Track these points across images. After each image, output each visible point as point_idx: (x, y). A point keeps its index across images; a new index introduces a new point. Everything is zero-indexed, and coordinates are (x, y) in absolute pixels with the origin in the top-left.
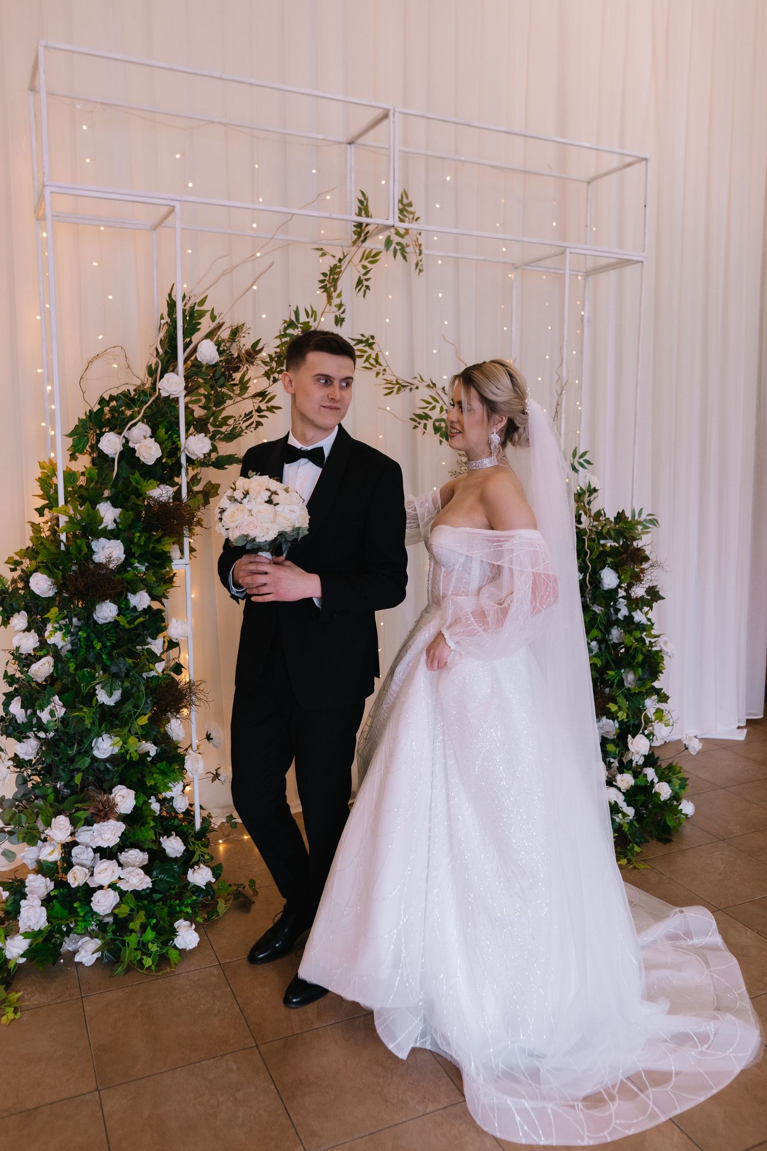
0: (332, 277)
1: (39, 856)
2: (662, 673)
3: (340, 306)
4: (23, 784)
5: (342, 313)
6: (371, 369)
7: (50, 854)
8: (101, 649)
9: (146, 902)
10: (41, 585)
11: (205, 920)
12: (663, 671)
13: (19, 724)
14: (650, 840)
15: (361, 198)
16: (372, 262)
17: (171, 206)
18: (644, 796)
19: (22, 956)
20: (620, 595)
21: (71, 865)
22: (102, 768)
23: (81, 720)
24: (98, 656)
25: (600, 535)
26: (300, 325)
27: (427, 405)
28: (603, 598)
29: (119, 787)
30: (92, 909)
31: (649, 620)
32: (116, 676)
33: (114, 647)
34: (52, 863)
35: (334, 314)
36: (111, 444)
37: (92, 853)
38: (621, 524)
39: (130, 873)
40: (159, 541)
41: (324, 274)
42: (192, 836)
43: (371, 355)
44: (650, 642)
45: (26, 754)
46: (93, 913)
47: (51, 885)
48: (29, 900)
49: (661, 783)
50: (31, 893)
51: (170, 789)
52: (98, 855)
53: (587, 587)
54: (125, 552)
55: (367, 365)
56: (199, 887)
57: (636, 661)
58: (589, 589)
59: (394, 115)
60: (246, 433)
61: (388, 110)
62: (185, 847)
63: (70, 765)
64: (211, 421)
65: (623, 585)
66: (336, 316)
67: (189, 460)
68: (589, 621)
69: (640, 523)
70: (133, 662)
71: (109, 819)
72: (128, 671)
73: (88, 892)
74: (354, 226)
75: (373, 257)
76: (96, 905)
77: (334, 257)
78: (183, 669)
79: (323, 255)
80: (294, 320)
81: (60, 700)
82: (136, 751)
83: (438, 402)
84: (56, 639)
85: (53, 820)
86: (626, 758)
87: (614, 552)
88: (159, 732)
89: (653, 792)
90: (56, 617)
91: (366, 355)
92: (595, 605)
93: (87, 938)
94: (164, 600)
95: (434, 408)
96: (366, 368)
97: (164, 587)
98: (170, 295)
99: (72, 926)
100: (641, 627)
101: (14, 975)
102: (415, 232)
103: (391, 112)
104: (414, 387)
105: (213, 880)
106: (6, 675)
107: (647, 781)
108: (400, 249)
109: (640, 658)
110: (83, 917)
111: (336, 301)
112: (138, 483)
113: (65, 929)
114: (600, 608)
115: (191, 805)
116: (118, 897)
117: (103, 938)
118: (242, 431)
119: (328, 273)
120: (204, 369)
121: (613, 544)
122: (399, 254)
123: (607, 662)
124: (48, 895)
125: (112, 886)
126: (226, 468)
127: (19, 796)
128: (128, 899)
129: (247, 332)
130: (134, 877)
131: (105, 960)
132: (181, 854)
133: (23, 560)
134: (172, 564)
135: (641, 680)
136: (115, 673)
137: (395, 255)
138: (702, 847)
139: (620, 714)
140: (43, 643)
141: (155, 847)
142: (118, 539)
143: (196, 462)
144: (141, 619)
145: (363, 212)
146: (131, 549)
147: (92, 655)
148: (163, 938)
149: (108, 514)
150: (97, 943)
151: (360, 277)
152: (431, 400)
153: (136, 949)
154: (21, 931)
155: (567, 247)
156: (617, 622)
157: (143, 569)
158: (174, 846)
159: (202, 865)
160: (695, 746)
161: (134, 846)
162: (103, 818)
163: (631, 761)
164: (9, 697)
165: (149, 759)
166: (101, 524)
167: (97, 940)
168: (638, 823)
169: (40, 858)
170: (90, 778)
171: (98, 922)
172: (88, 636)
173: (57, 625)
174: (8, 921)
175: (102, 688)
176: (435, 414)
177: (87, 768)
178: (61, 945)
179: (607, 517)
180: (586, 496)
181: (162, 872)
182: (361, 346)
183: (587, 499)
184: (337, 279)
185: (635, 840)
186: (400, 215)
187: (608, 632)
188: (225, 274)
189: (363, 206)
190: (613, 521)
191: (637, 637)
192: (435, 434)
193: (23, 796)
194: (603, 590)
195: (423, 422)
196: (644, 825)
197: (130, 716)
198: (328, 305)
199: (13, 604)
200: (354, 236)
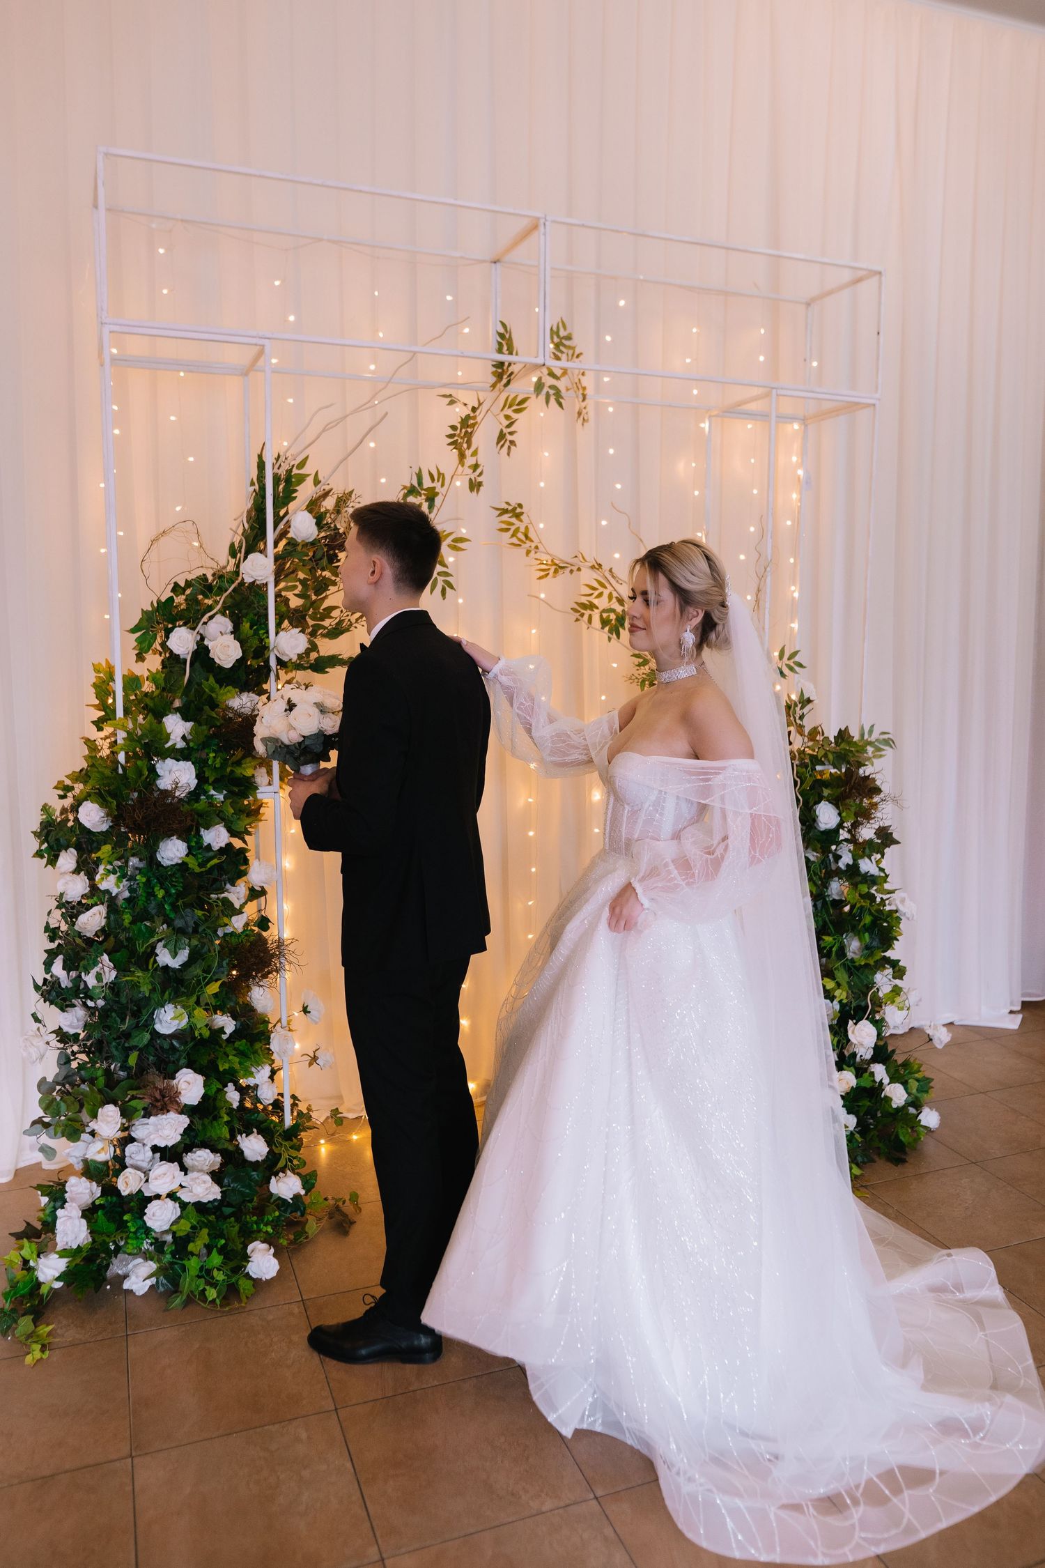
0: (463, 430)
1: (85, 1154)
2: (898, 940)
3: (475, 467)
4: (65, 1063)
5: (478, 476)
6: (520, 545)
7: (99, 1152)
8: (163, 897)
9: (212, 1218)
10: (92, 816)
11: (291, 1243)
12: (898, 938)
13: (63, 989)
14: (877, 1159)
15: (502, 331)
16: (518, 411)
17: (260, 345)
18: (870, 1101)
19: (58, 1279)
20: (841, 838)
21: (124, 1167)
22: (166, 1046)
23: (135, 986)
24: (160, 906)
25: (815, 760)
26: (423, 492)
27: (592, 592)
28: (819, 841)
29: (184, 1070)
30: (145, 1223)
31: (882, 870)
32: (181, 931)
33: (179, 895)
34: (101, 1163)
35: (468, 478)
36: (182, 641)
37: (150, 1153)
38: (843, 746)
39: (193, 1180)
40: (238, 763)
41: (453, 427)
42: (280, 1135)
43: (519, 528)
44: (882, 898)
45: (70, 1026)
46: (148, 1230)
47: (98, 1191)
48: (67, 1210)
49: (893, 1085)
50: (73, 1200)
51: (251, 1074)
52: (158, 1155)
54: (197, 776)
55: (515, 540)
56: (285, 1200)
57: (862, 924)
59: (545, 225)
60: (356, 627)
61: (538, 219)
62: (268, 1149)
63: (125, 1042)
64: (310, 613)
65: (845, 825)
66: (470, 479)
67: (280, 663)
69: (870, 743)
70: (203, 915)
71: (168, 1111)
72: (197, 925)
73: (142, 1201)
74: (493, 366)
75: (518, 405)
76: (151, 1219)
77: (465, 405)
78: (270, 924)
79: (452, 403)
80: (417, 486)
81: (110, 961)
82: (207, 1026)
83: (606, 588)
84: (108, 883)
85: (100, 1110)
86: (848, 1051)
87: (834, 782)
88: (237, 1003)
89: (883, 1096)
90: (109, 857)
91: (513, 528)
93: (140, 1260)
94: (247, 838)
95: (600, 595)
96: (512, 544)
97: (248, 820)
98: (260, 457)
99: (122, 1243)
100: (871, 880)
101: (48, 1302)
102: (576, 372)
103: (542, 221)
104: (575, 568)
105: (303, 1192)
106: (47, 928)
107: (874, 1081)
108: (554, 394)
109: (867, 919)
110: (134, 1233)
111: (470, 461)
112: (212, 690)
113: (112, 1248)
114: (815, 854)
115: (281, 1095)
116: (179, 1210)
117: (159, 1261)
118: (351, 624)
119: (459, 426)
120: (299, 548)
121: (833, 771)
122: (552, 399)
123: (825, 924)
124: (93, 1203)
125: (172, 1196)
126: (327, 672)
127: (60, 1079)
128: (189, 1213)
129: (357, 500)
130: (199, 1184)
131: (161, 1289)
132: (264, 1157)
133: (75, 786)
134: (257, 791)
135: (868, 949)
136: (180, 928)
137: (547, 402)
138: (945, 1171)
139: (837, 993)
140: (94, 888)
141: (231, 1148)
142: (188, 761)
143: (289, 664)
144: (215, 861)
145: (505, 348)
146: (204, 772)
147: (153, 904)
148: (232, 1264)
149: (176, 728)
150: (152, 1266)
151: (502, 431)
152: (596, 585)
153: (199, 1277)
154: (59, 1248)
155: (773, 388)
156: (838, 873)
157: (221, 797)
158: (254, 1147)
159: (289, 1172)
160: (942, 1037)
161: (204, 1145)
162: (161, 1110)
163: (854, 1055)
164: (52, 955)
165: (224, 1037)
166: (167, 742)
167: (151, 1263)
168: (861, 1137)
169: (87, 1156)
170: (151, 1058)
171: (153, 1241)
172: (148, 881)
173: (109, 867)
174: (45, 1234)
175: (165, 946)
177: (147, 1046)
178: (107, 1266)
179: (826, 735)
180: (798, 709)
181: (234, 1181)
182: (506, 517)
183: (799, 712)
184: (472, 432)
185: (855, 1158)
186: (554, 351)
187: (825, 885)
188: (328, 429)
189: (505, 341)
190: (833, 741)
191: (863, 893)
192: (603, 628)
193: (67, 1079)
194: (819, 831)
195: (587, 613)
196: (868, 1139)
197: (199, 982)
198: (460, 466)
199: (61, 839)
200: (492, 379)
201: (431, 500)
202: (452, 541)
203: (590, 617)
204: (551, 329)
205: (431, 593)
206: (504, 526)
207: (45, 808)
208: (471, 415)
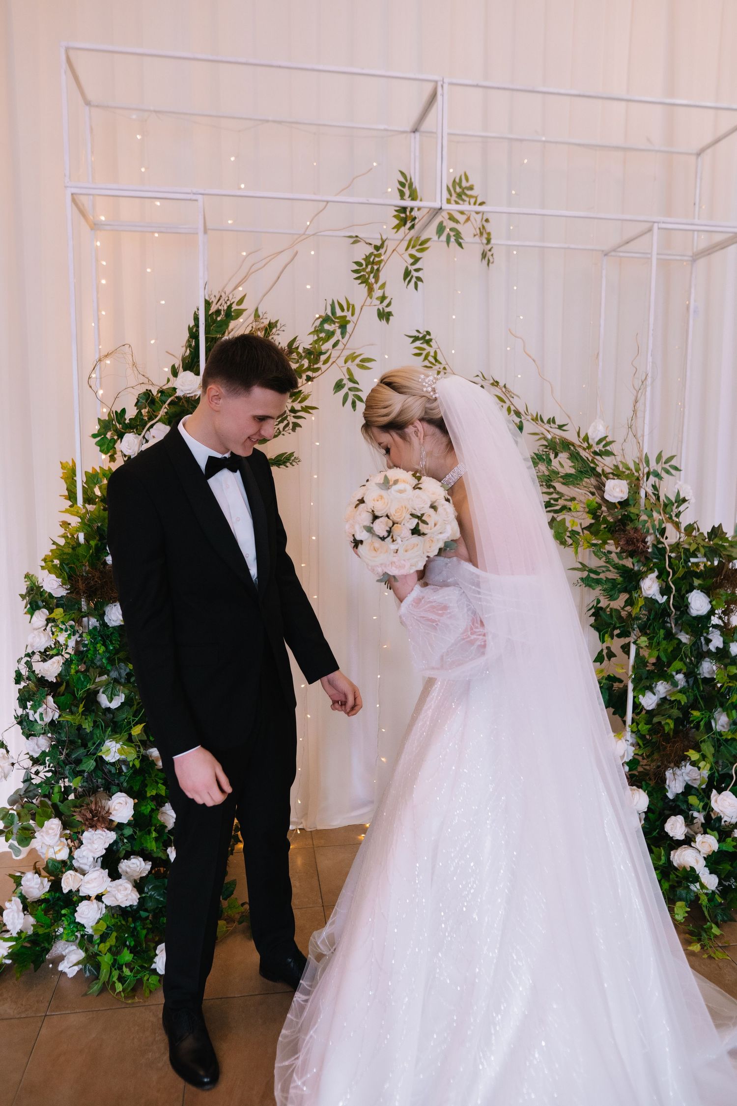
0: (370, 267)
3: (383, 298)
4: (28, 780)
5: (387, 306)
7: (57, 852)
8: (104, 652)
9: (130, 921)
10: (53, 585)
15: (402, 180)
16: (421, 250)
18: (731, 866)
19: (6, 957)
20: (712, 623)
21: (70, 868)
22: (114, 771)
26: (336, 320)
28: (692, 625)
29: (121, 793)
30: (77, 920)
32: (116, 681)
33: (117, 651)
34: (58, 861)
35: (376, 308)
36: (131, 444)
37: (91, 861)
38: (717, 541)
39: (117, 886)
41: (358, 263)
43: (429, 352)
45: (35, 751)
46: (78, 924)
47: (46, 887)
48: (12, 903)
53: (672, 611)
55: (427, 363)
57: (730, 702)
58: (673, 614)
59: (442, 86)
61: (436, 82)
65: (716, 612)
66: (379, 310)
68: (672, 651)
71: (100, 827)
72: (129, 676)
73: (72, 900)
74: (396, 211)
75: (421, 245)
76: (80, 915)
77: (369, 244)
79: (355, 242)
80: (330, 315)
81: (54, 702)
85: (45, 823)
86: (714, 815)
87: (712, 571)
90: (63, 617)
91: (425, 353)
92: (682, 633)
93: (74, 947)
96: (426, 367)
99: (60, 933)
103: (439, 84)
106: (17, 673)
108: (454, 236)
109: (735, 698)
110: (68, 925)
111: (378, 293)
113: (52, 936)
114: (688, 637)
116: (103, 910)
117: (87, 950)
119: (363, 262)
121: (706, 563)
123: (696, 699)
125: (99, 898)
127: (22, 793)
129: (282, 329)
130: (122, 890)
131: (88, 974)
135: (735, 724)
136: (116, 678)
137: (448, 243)
139: (701, 764)
140: (55, 642)
145: (407, 194)
147: (98, 657)
148: (140, 962)
150: (82, 954)
151: (407, 268)
155: (654, 222)
156: (709, 654)
162: (95, 826)
167: (81, 951)
168: (722, 897)
170: (100, 780)
171: (83, 934)
172: (94, 638)
173: (62, 626)
175: (103, 693)
177: (95, 770)
178: (48, 950)
179: (701, 531)
180: (675, 508)
181: (153, 889)
182: (418, 344)
183: (675, 511)
184: (378, 270)
185: (716, 916)
186: (457, 200)
187: (698, 664)
188: (255, 271)
189: (406, 188)
190: (707, 537)
191: (731, 674)
193: (29, 791)
194: (691, 616)
196: (728, 900)
197: (129, 723)
198: (369, 298)
199: (38, 603)
200: (396, 222)
201: (343, 328)
202: (360, 361)
204: (454, 181)
205: (343, 405)
206: (418, 351)
207: (28, 576)
208: (376, 253)
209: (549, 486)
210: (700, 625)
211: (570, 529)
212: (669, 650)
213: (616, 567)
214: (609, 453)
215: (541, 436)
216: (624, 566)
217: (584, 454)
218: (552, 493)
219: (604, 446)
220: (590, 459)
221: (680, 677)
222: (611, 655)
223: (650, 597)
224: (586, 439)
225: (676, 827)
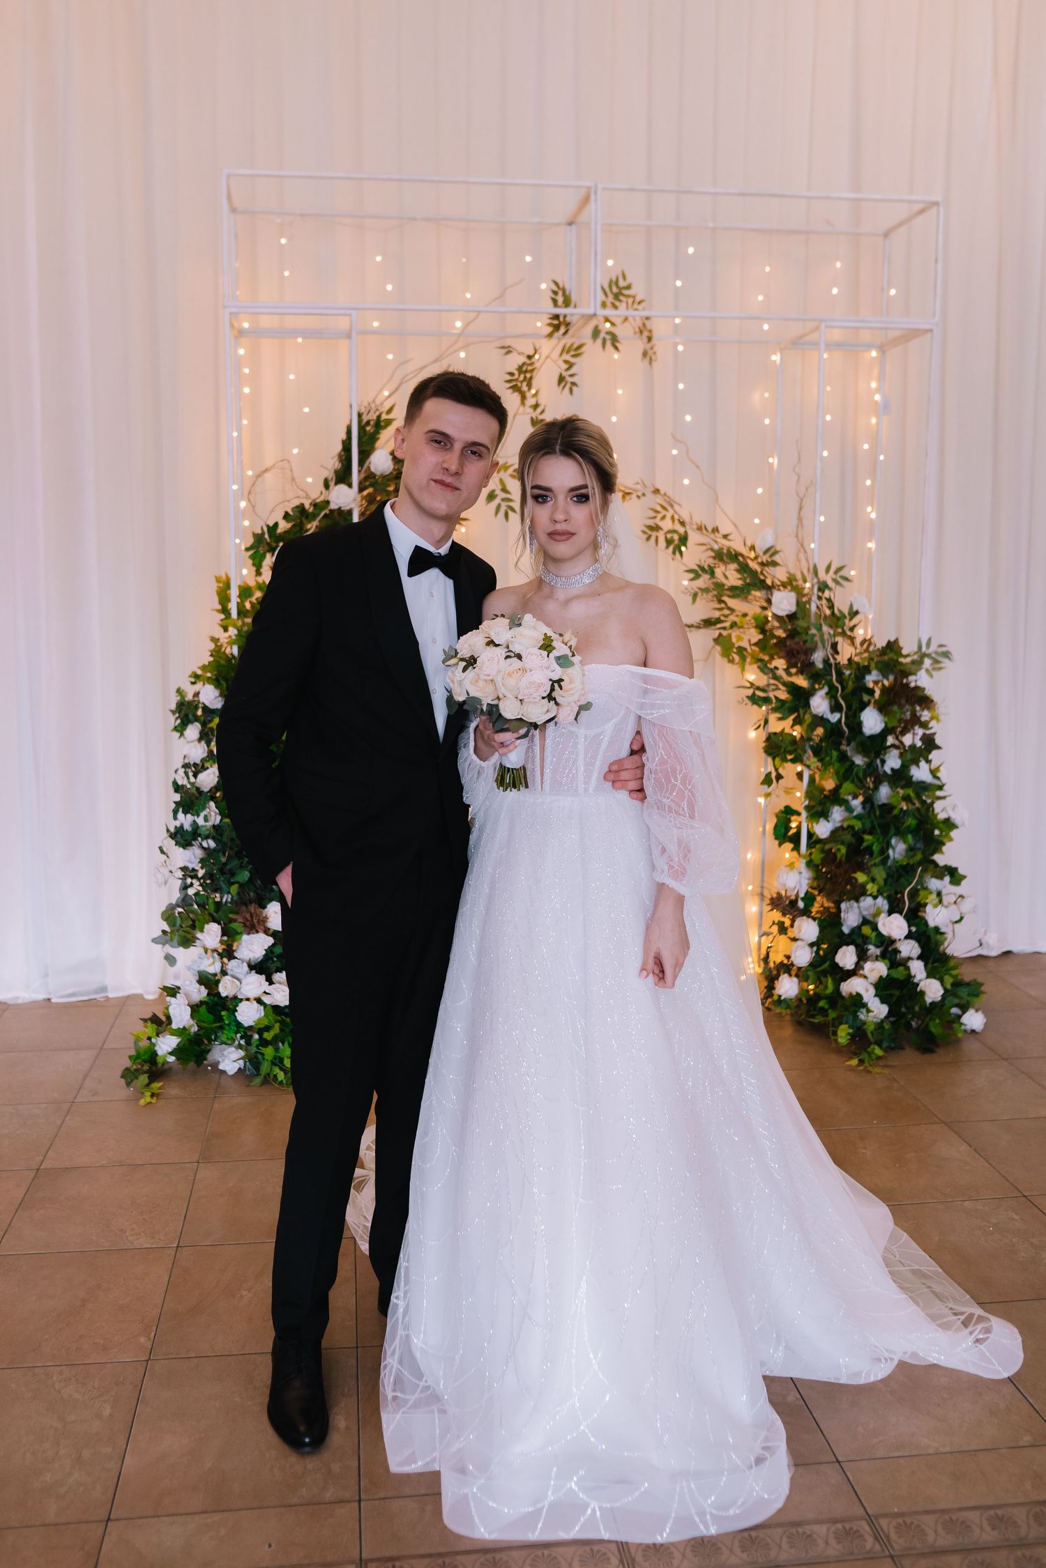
0: (521, 375)
1: (199, 966)
3: (537, 406)
4: (185, 891)
5: (541, 414)
7: (210, 965)
12: (949, 843)
13: (185, 832)
15: (555, 288)
16: (576, 356)
17: (348, 315)
19: (171, 1054)
20: (888, 744)
21: (225, 976)
25: (867, 670)
27: (657, 515)
28: (864, 746)
29: (272, 903)
30: (237, 1019)
31: (938, 778)
34: (209, 973)
35: (529, 416)
37: (246, 968)
38: (892, 655)
39: (276, 989)
41: (511, 373)
44: (930, 803)
45: (190, 861)
46: (239, 1025)
47: (204, 993)
48: (178, 999)
49: (929, 981)
50: (184, 994)
52: (250, 969)
53: (845, 731)
57: (904, 827)
58: (846, 733)
59: (595, 192)
63: (230, 878)
65: (892, 730)
66: (532, 418)
68: (843, 772)
69: (928, 656)
71: (257, 932)
73: (235, 1001)
74: (549, 319)
75: (575, 350)
76: (240, 1015)
77: (521, 353)
79: (507, 353)
81: (215, 806)
83: (668, 511)
85: (206, 926)
89: (916, 989)
92: (856, 755)
93: (233, 1048)
95: (663, 518)
99: (218, 1032)
100: (923, 787)
101: (163, 1070)
102: (640, 318)
103: (590, 189)
104: (640, 494)
106: (175, 783)
107: (909, 974)
108: (610, 339)
109: (911, 822)
110: (228, 1025)
111: (531, 401)
113: (213, 1037)
114: (861, 758)
116: (261, 1010)
117: (246, 1050)
119: (516, 371)
120: (378, 480)
121: (880, 680)
122: (609, 343)
123: (872, 825)
124: (200, 1001)
125: (258, 999)
127: (180, 902)
128: (271, 1014)
130: (279, 993)
131: (248, 1072)
133: (204, 675)
135: (914, 851)
137: (604, 347)
138: (970, 1062)
139: (870, 887)
145: (561, 302)
150: (242, 1053)
151: (561, 375)
152: (659, 508)
153: (273, 1063)
154: (171, 1029)
155: (821, 321)
156: (885, 777)
162: (252, 930)
164: (177, 806)
167: (241, 1050)
168: (892, 1025)
169: (202, 969)
170: (252, 894)
171: (244, 1034)
174: (167, 1024)
176: (667, 525)
178: (208, 1050)
179: (877, 646)
180: (847, 621)
184: (531, 378)
185: (880, 1040)
186: (614, 302)
187: (875, 789)
188: (407, 381)
189: (560, 295)
190: (883, 652)
192: (667, 547)
193: (185, 901)
194: (865, 736)
195: (654, 534)
198: (522, 406)
199: (190, 716)
200: (550, 329)
203: (657, 538)
204: (611, 281)
207: (179, 691)
208: (528, 362)
209: (720, 601)
210: (875, 746)
211: (736, 646)
212: (841, 773)
213: (784, 684)
214: (774, 564)
215: (709, 547)
216: (793, 683)
217: (754, 565)
218: (722, 609)
219: (771, 556)
220: (759, 570)
221: (856, 803)
222: (779, 777)
223: (820, 715)
224: (753, 548)
225: (846, 957)
